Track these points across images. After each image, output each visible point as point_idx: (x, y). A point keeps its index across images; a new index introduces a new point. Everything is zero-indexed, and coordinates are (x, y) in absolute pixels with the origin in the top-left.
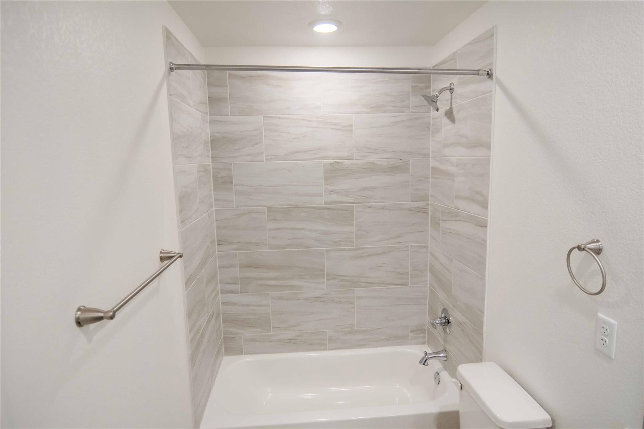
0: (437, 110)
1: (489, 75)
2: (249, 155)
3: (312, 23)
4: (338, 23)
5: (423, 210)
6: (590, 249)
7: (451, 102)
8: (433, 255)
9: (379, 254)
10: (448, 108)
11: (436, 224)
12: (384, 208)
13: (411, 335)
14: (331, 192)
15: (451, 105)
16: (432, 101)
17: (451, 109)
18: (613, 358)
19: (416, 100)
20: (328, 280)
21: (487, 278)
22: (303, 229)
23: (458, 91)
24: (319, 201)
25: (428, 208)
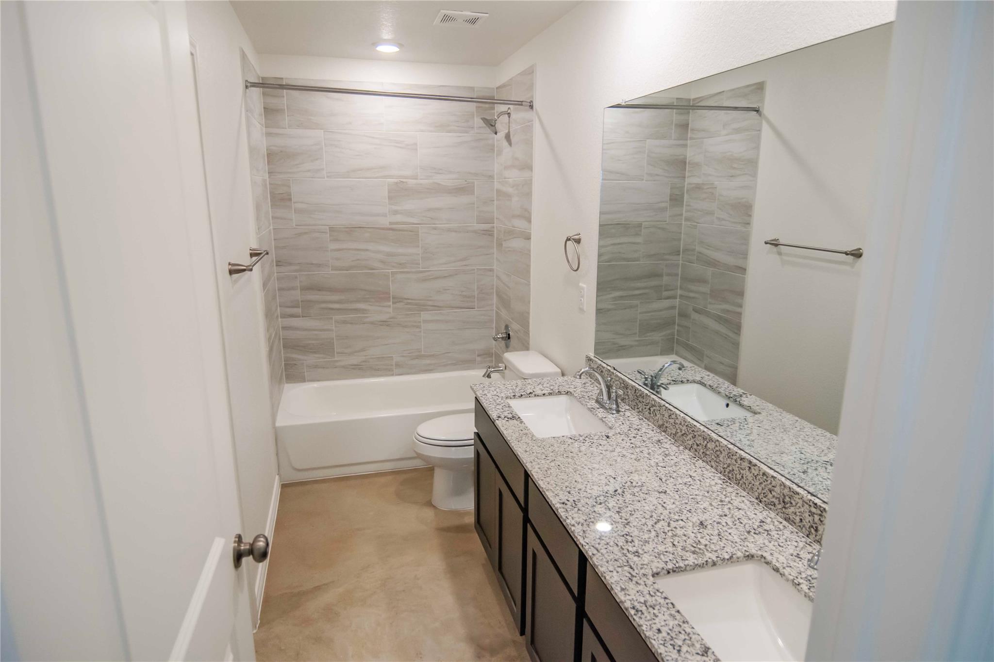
0: (496, 133)
1: (531, 107)
2: (309, 171)
3: (375, 44)
4: (400, 45)
5: (489, 233)
6: (573, 239)
7: (509, 126)
8: (498, 277)
9: (445, 277)
10: (507, 131)
11: (500, 245)
12: (449, 230)
13: (479, 359)
14: (396, 212)
15: (509, 129)
16: (491, 124)
17: (509, 132)
18: (585, 310)
19: (478, 122)
20: (394, 303)
21: (531, 283)
22: (367, 250)
23: (513, 116)
24: (384, 222)
25: (494, 231)
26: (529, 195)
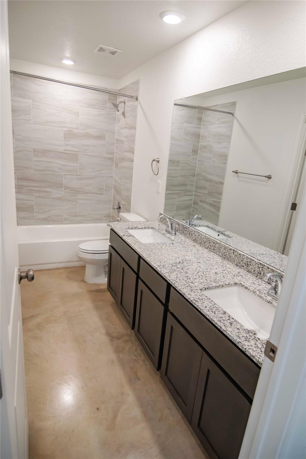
0: (118, 111)
1: (137, 99)
2: (23, 120)
3: (62, 59)
4: (75, 61)
5: (112, 159)
6: (157, 161)
7: (124, 109)
8: (115, 180)
9: (90, 178)
10: (123, 111)
11: (117, 165)
12: (93, 156)
13: (104, 218)
14: (67, 145)
15: (124, 110)
16: (116, 106)
17: (124, 111)
18: (160, 192)
19: (109, 105)
20: (64, 189)
21: (133, 182)
22: (52, 162)
23: (127, 104)
24: (61, 149)
25: (114, 159)
26: (133, 141)
